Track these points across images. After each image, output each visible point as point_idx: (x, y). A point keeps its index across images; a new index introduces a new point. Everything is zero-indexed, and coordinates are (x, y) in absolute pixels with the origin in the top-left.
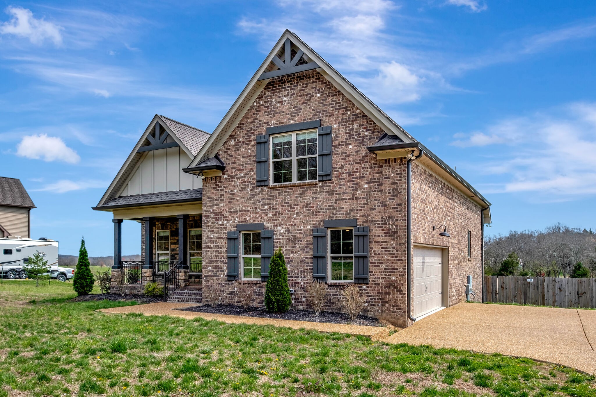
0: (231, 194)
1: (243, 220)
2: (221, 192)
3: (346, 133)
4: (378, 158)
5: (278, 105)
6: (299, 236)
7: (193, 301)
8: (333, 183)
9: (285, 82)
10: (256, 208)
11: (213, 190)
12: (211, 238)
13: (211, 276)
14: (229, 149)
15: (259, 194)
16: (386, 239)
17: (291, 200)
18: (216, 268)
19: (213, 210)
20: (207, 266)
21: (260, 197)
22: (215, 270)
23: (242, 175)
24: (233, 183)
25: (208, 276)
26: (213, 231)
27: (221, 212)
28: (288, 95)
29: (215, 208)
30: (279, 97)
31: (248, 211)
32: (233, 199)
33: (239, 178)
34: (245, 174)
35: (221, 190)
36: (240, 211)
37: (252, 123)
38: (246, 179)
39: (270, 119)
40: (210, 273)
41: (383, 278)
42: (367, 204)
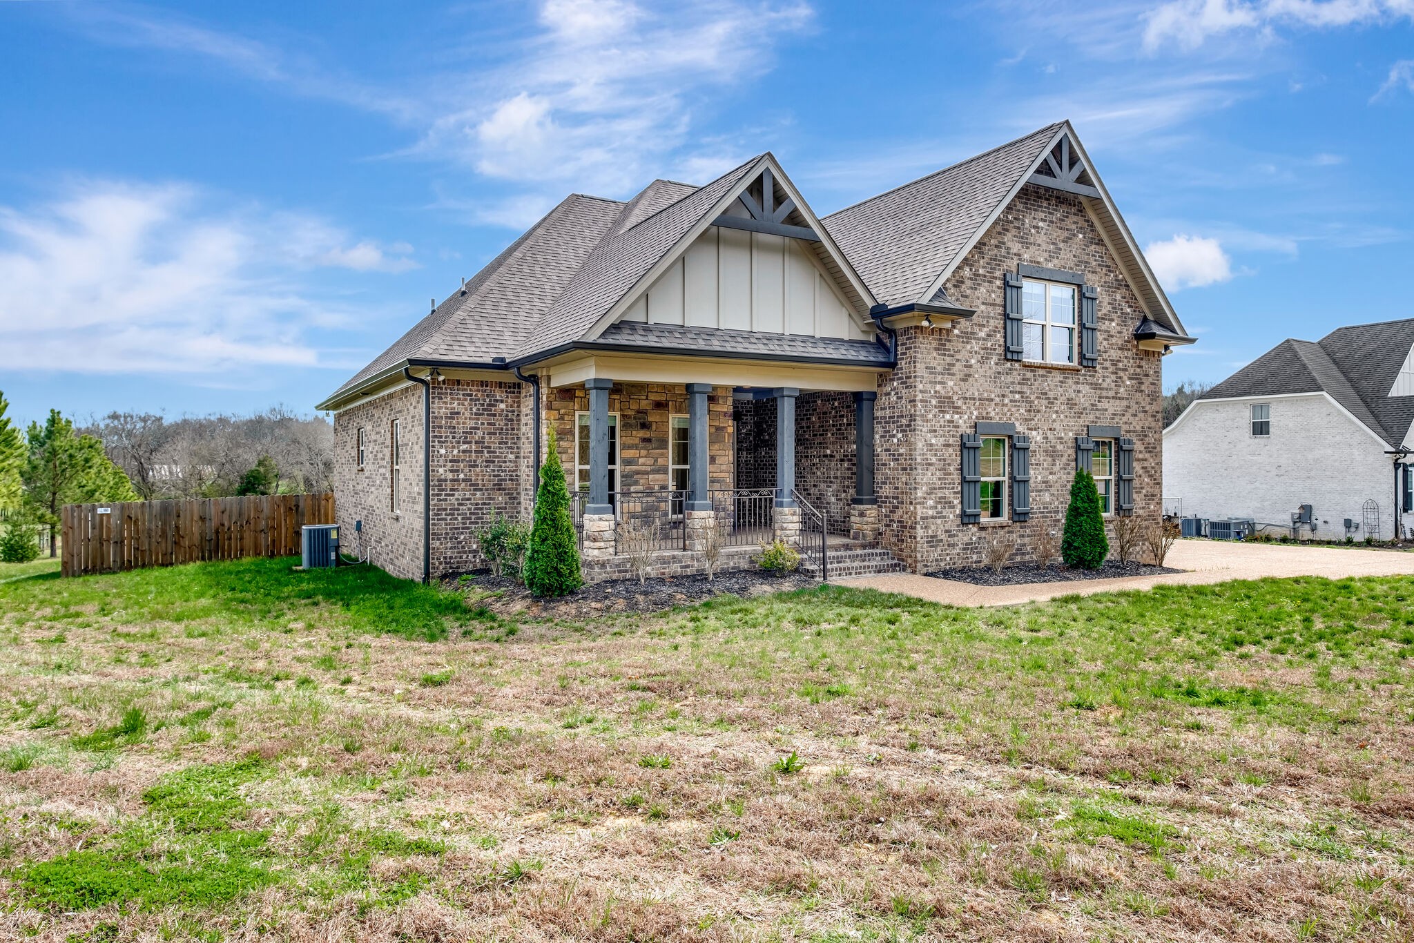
0: (965, 366)
1: (984, 415)
2: (948, 360)
3: (1109, 304)
4: (1141, 348)
5: (1033, 231)
6: (1060, 447)
7: (870, 572)
8: (1096, 372)
9: (1041, 198)
10: (1003, 396)
11: (935, 354)
12: (931, 445)
13: (933, 517)
14: (962, 282)
15: (1007, 374)
16: (1147, 455)
17: (1050, 390)
18: (940, 502)
19: (935, 392)
20: (925, 498)
21: (1009, 379)
22: (939, 506)
23: (982, 334)
24: (969, 347)
25: (927, 518)
26: (935, 431)
27: (950, 398)
28: (1045, 221)
29: (938, 387)
30: (1034, 218)
31: (992, 400)
32: (969, 375)
33: (979, 339)
34: (988, 335)
35: (949, 355)
36: (980, 399)
37: (996, 246)
38: (989, 345)
39: (1022, 251)
40: (930, 513)
41: (1143, 508)
42: (1129, 407)
